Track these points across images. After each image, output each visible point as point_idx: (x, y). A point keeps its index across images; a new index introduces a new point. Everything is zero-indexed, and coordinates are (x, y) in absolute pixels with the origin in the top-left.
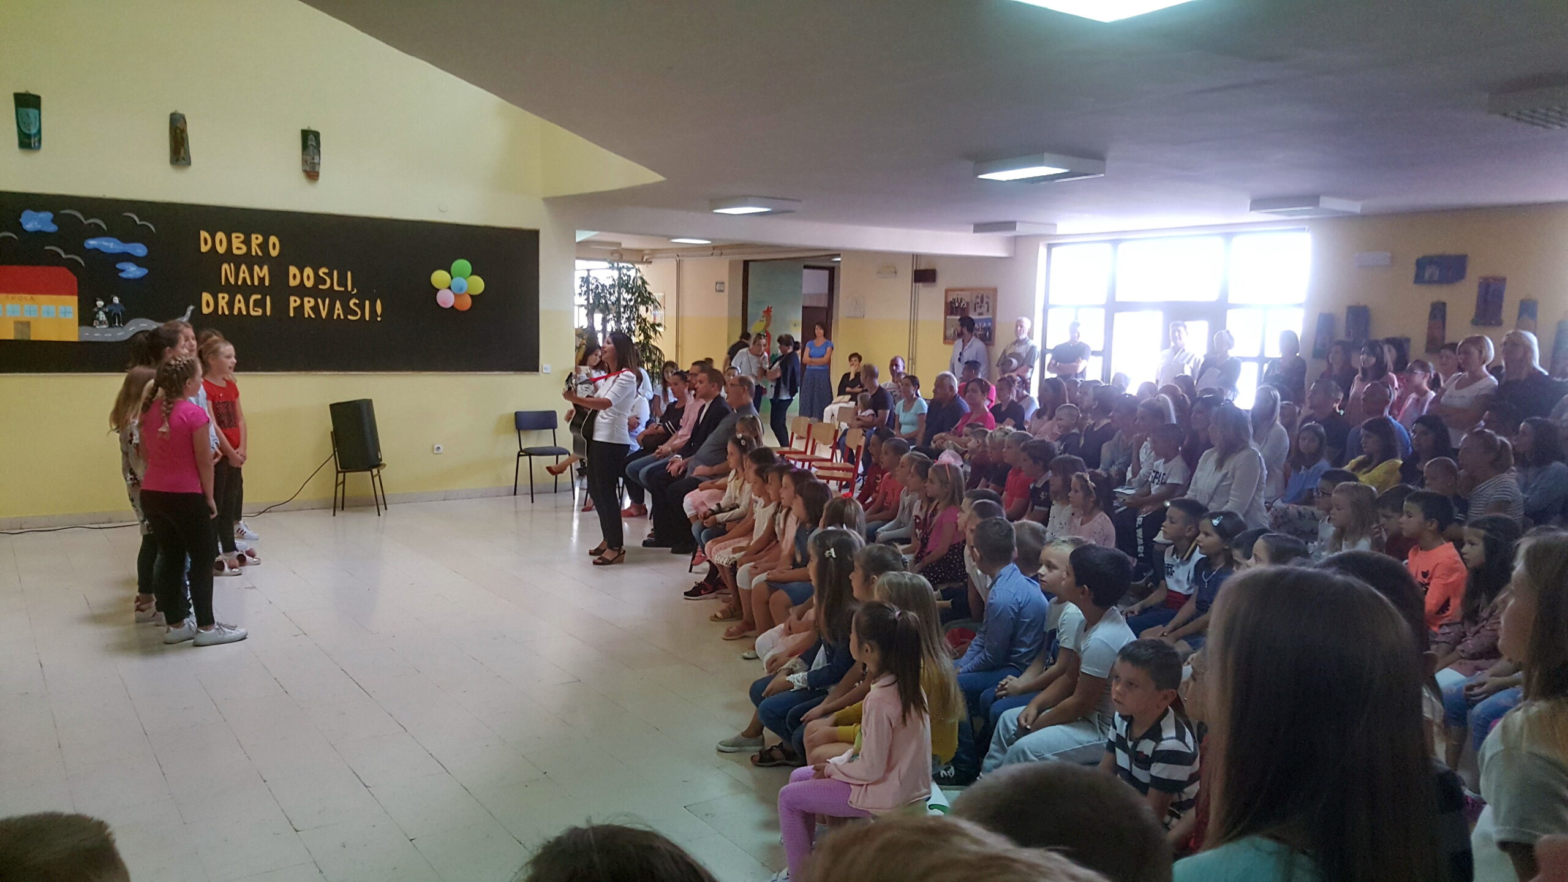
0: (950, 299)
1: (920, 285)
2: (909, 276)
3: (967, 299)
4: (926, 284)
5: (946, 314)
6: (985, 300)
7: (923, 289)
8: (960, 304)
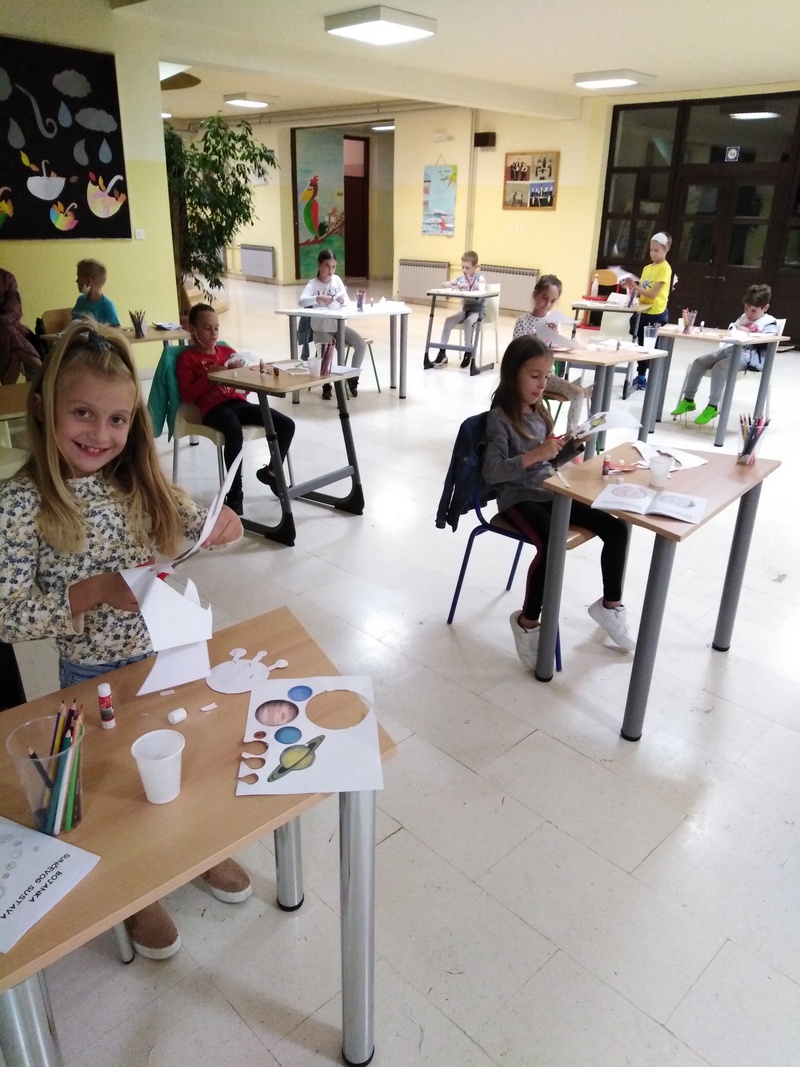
0: (510, 164)
1: (479, 148)
2: (468, 140)
3: (529, 164)
4: (485, 148)
5: (506, 179)
6: (547, 165)
7: (483, 154)
8: (521, 168)
